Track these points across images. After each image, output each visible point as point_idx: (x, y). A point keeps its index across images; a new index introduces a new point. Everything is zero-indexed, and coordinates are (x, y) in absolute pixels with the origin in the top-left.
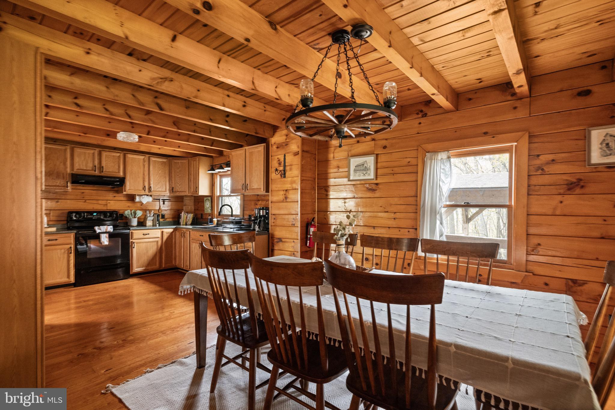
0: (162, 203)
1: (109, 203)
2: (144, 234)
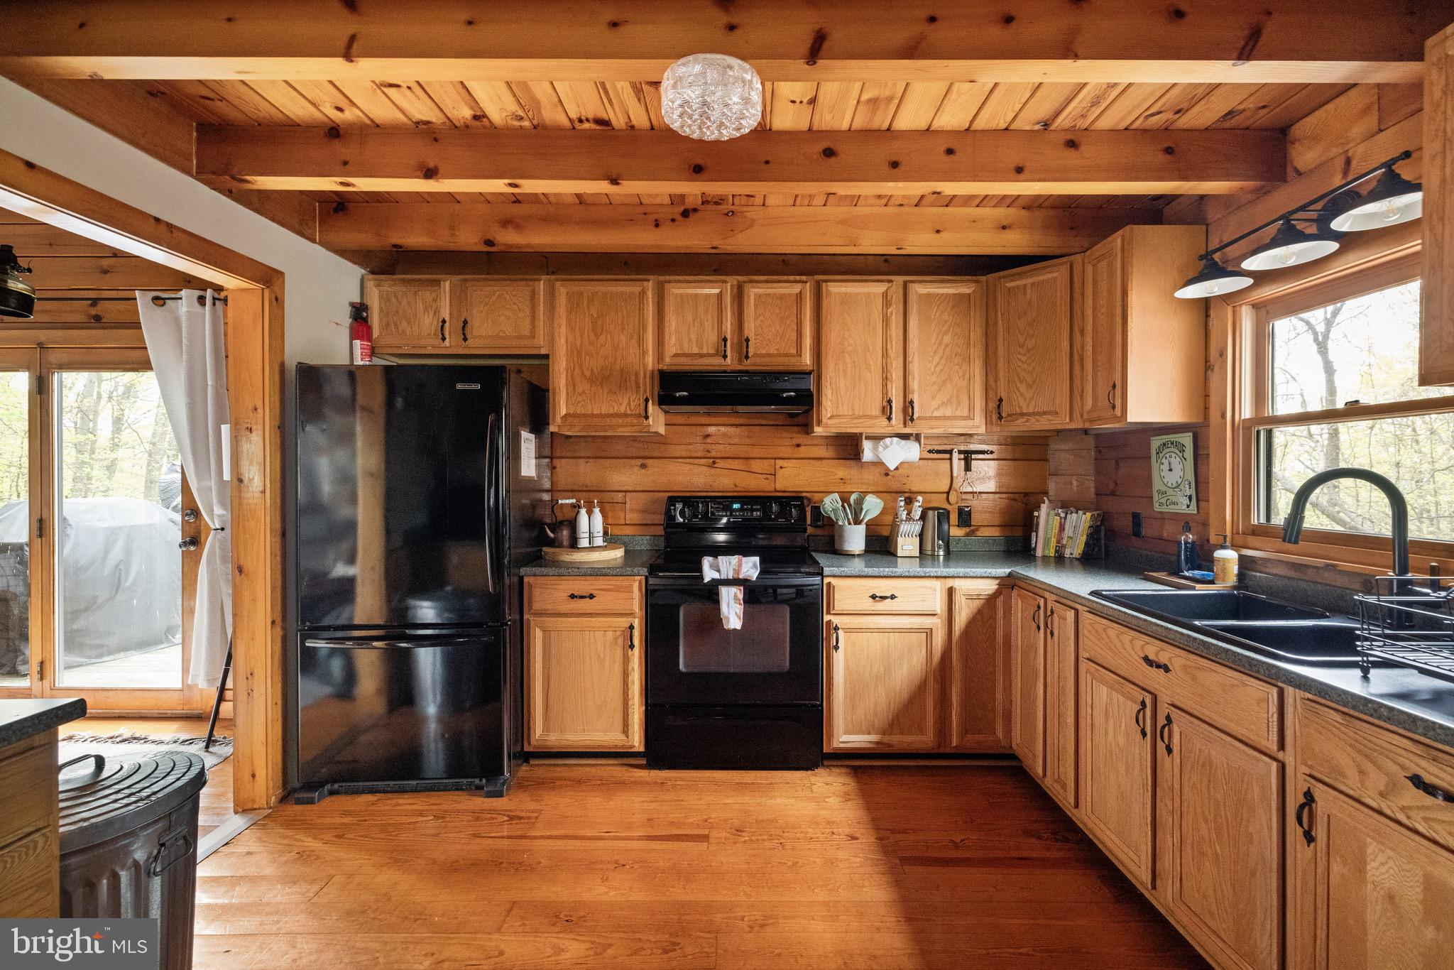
0: (958, 464)
1: (781, 468)
2: (874, 597)
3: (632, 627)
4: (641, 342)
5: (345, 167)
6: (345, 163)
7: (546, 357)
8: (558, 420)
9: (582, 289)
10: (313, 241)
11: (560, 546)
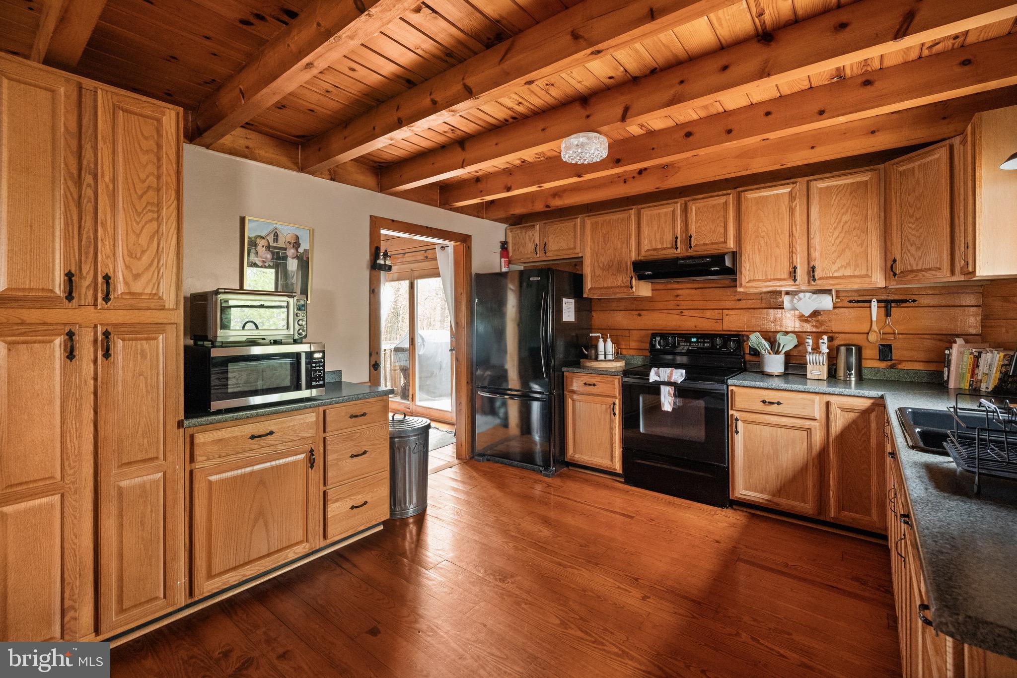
0: (877, 311)
1: (727, 315)
2: (764, 402)
3: (614, 404)
4: (628, 244)
5: (481, 193)
6: (481, 191)
7: (582, 257)
8: (587, 291)
9: (597, 220)
10: (484, 218)
11: (591, 359)
